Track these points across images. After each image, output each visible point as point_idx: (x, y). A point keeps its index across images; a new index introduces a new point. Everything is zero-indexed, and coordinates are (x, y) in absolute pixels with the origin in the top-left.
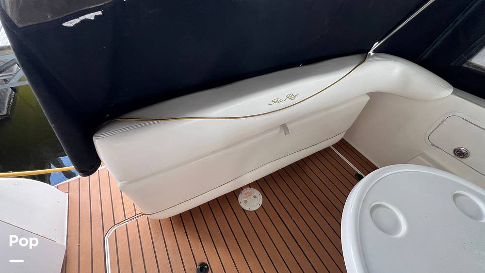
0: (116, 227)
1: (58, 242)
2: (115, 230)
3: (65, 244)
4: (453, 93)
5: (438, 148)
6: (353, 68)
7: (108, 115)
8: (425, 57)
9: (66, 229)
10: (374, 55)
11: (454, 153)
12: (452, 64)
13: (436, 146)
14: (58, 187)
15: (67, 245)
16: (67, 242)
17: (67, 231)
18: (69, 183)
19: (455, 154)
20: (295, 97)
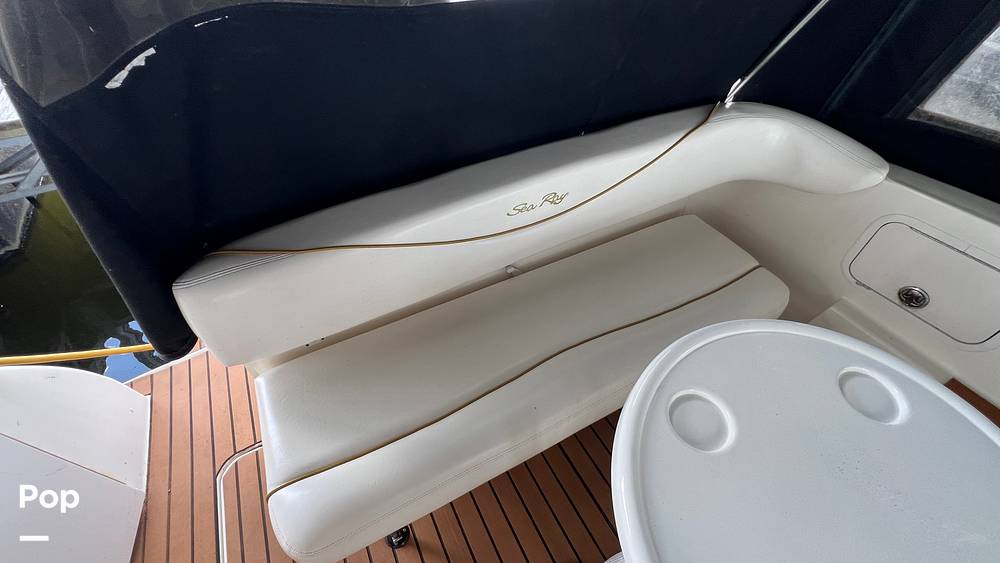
0: (238, 458)
1: (130, 484)
2: (236, 463)
3: (145, 491)
4: (890, 176)
5: (869, 288)
6: (683, 135)
7: (206, 244)
8: (835, 104)
9: (147, 462)
10: (732, 108)
11: (900, 298)
12: (888, 116)
13: (864, 285)
14: (131, 385)
15: (147, 490)
16: (147, 486)
17: (149, 465)
18: (152, 376)
19: (902, 300)
20: (562, 199)
